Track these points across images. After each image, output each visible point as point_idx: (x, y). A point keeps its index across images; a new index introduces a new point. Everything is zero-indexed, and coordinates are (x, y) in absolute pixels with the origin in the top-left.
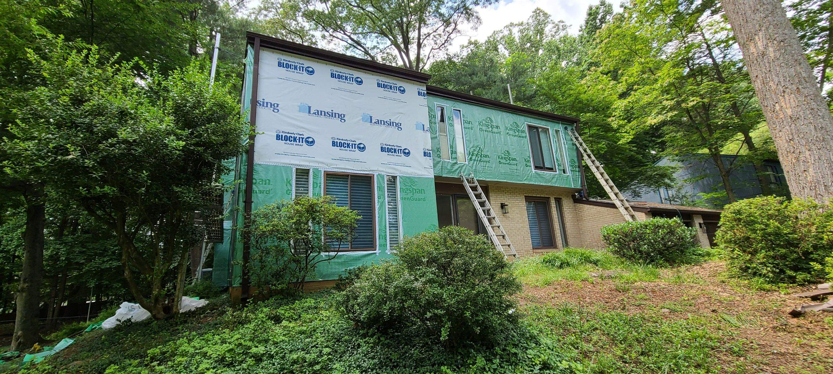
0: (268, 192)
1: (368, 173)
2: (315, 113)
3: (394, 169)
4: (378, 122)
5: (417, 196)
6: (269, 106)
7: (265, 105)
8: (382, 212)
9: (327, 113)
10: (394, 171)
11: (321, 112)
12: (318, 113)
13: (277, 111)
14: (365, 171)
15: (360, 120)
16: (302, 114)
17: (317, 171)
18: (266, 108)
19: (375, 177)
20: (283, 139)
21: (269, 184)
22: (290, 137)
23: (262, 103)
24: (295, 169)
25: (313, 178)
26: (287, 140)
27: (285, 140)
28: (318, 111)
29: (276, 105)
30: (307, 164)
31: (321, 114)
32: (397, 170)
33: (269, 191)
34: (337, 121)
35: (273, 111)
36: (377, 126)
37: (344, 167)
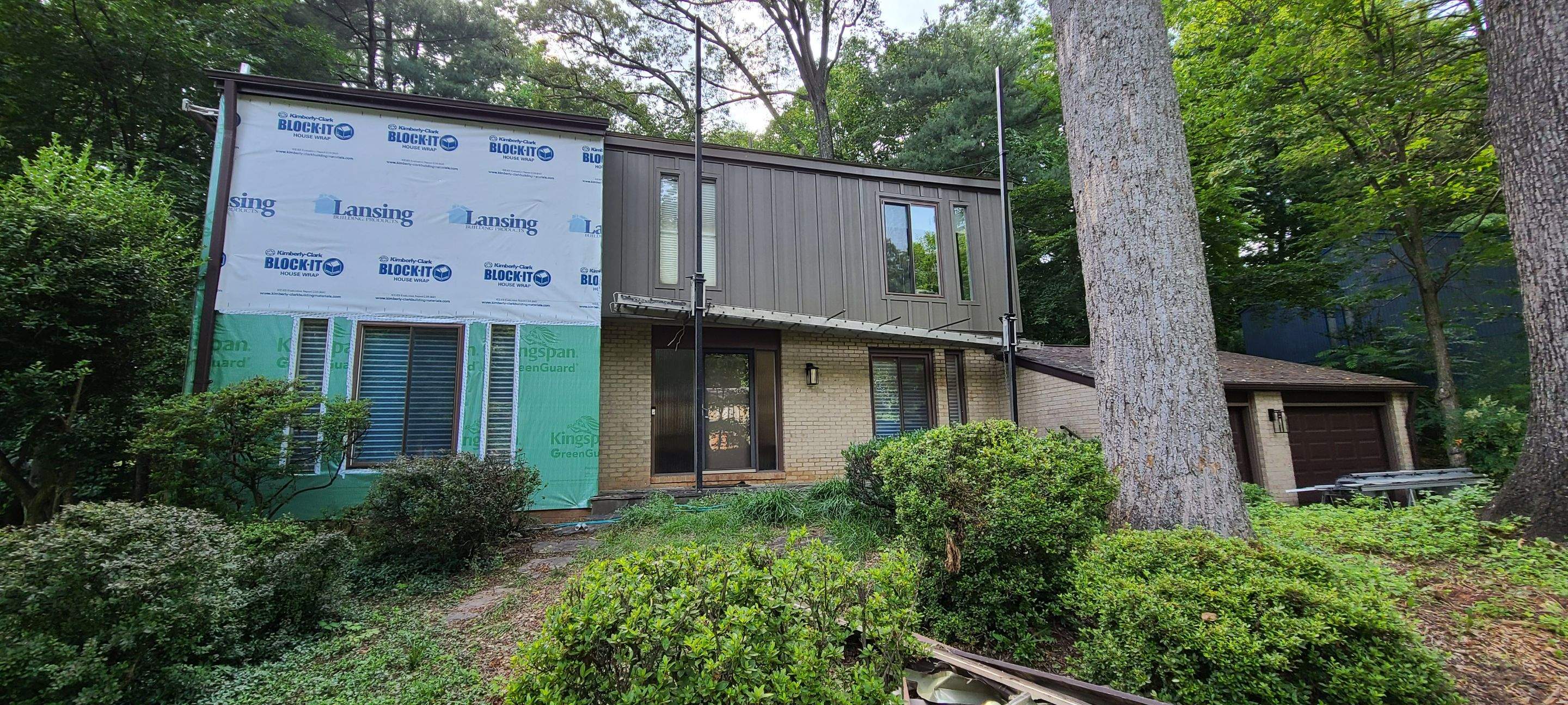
0: (241, 364)
1: (452, 321)
2: (348, 213)
3: (509, 311)
4: (484, 222)
5: (556, 362)
6: (255, 205)
7: (247, 205)
8: (475, 394)
9: (375, 210)
10: (510, 316)
11: (362, 209)
12: (355, 212)
13: (269, 214)
14: (446, 317)
15: (445, 219)
16: (322, 216)
17: (342, 323)
18: (249, 210)
19: (467, 328)
20: (279, 265)
21: (245, 349)
22: (292, 261)
23: (240, 202)
24: (299, 319)
25: (335, 335)
26: (286, 268)
27: (282, 267)
28: (355, 208)
29: (269, 203)
30: (325, 309)
31: (362, 214)
32: (515, 314)
33: (244, 361)
34: (396, 224)
35: (263, 214)
36: (480, 230)
37: (400, 312)
